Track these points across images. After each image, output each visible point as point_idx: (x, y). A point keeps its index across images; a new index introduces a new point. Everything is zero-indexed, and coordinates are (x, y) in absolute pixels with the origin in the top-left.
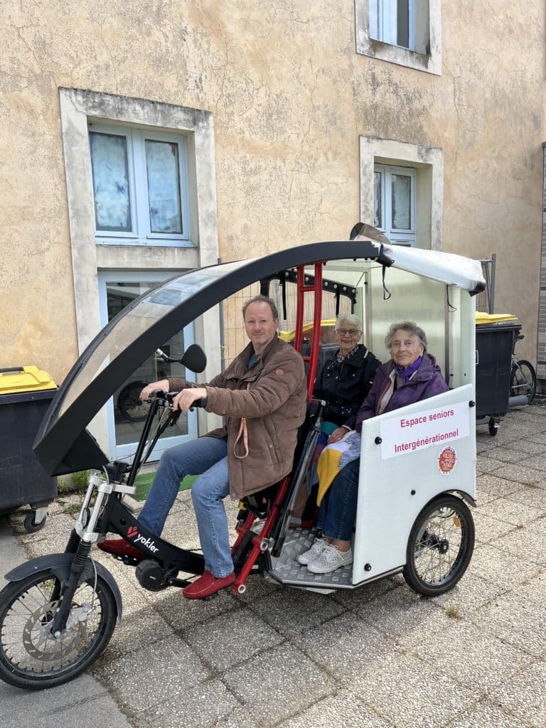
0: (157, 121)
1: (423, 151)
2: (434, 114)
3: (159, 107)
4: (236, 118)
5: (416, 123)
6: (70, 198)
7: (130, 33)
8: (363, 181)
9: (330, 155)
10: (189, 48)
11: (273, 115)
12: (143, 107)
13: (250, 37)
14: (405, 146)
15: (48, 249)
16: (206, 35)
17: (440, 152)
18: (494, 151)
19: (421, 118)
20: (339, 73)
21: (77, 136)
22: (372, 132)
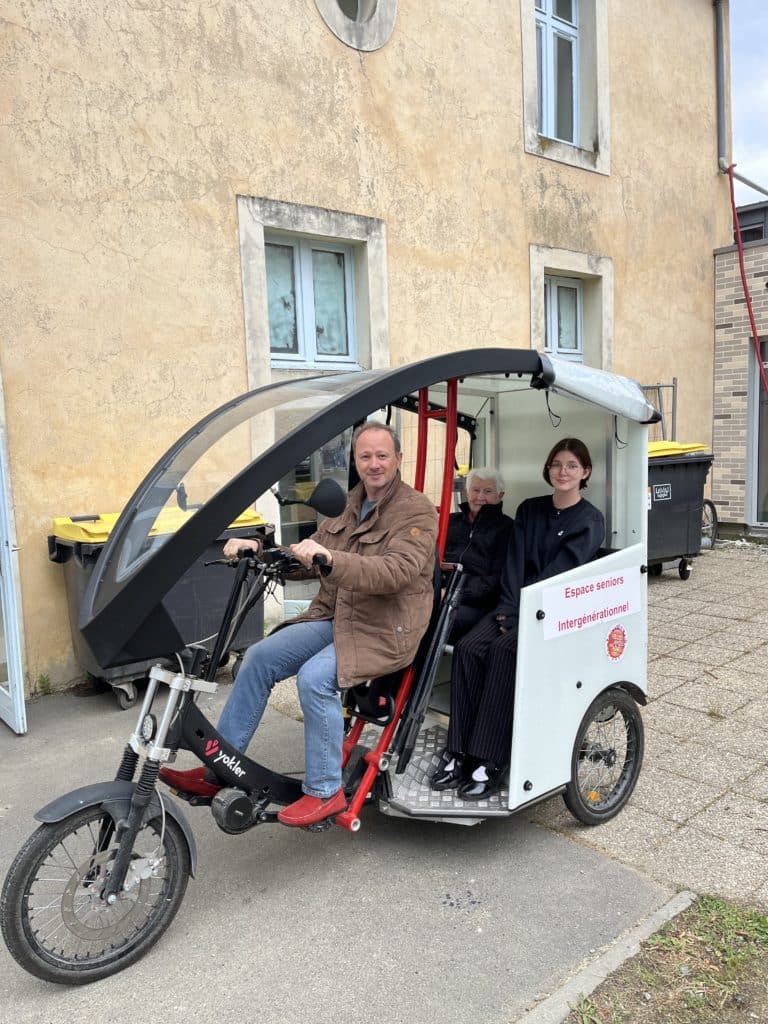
0: (331, 230)
1: (593, 261)
2: (603, 220)
3: (333, 216)
4: (408, 226)
5: (585, 230)
6: (247, 317)
7: (304, 134)
8: (533, 296)
9: (500, 267)
10: (361, 151)
11: (444, 222)
12: (318, 217)
13: (421, 137)
14: (575, 255)
15: (225, 374)
16: (376, 134)
17: (610, 263)
18: (663, 261)
19: (590, 224)
20: (507, 174)
21: (253, 249)
22: (541, 240)
